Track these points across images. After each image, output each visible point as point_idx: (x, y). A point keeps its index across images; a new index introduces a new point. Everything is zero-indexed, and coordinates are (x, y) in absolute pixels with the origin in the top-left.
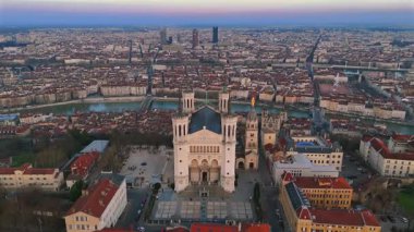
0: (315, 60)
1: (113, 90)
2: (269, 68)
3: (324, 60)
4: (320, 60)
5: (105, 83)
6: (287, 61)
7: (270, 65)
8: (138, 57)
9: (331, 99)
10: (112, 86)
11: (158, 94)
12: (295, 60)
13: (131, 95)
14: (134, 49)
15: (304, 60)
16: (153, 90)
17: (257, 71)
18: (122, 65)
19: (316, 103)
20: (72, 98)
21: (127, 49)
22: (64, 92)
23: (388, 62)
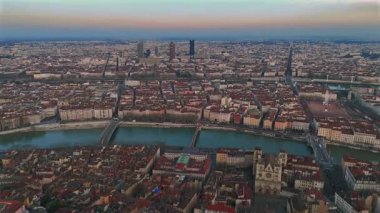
0: (294, 74)
1: (72, 114)
2: (249, 84)
3: (304, 74)
4: (299, 73)
5: (66, 104)
6: (266, 74)
7: (250, 80)
8: (112, 70)
9: (330, 126)
10: (73, 108)
11: (126, 118)
12: (274, 74)
13: (94, 119)
14: (111, 62)
15: (283, 73)
16: (120, 113)
17: (236, 87)
18: (93, 80)
19: (313, 130)
20: (21, 126)
21: (103, 62)
22: (11, 117)
23: (369, 75)
